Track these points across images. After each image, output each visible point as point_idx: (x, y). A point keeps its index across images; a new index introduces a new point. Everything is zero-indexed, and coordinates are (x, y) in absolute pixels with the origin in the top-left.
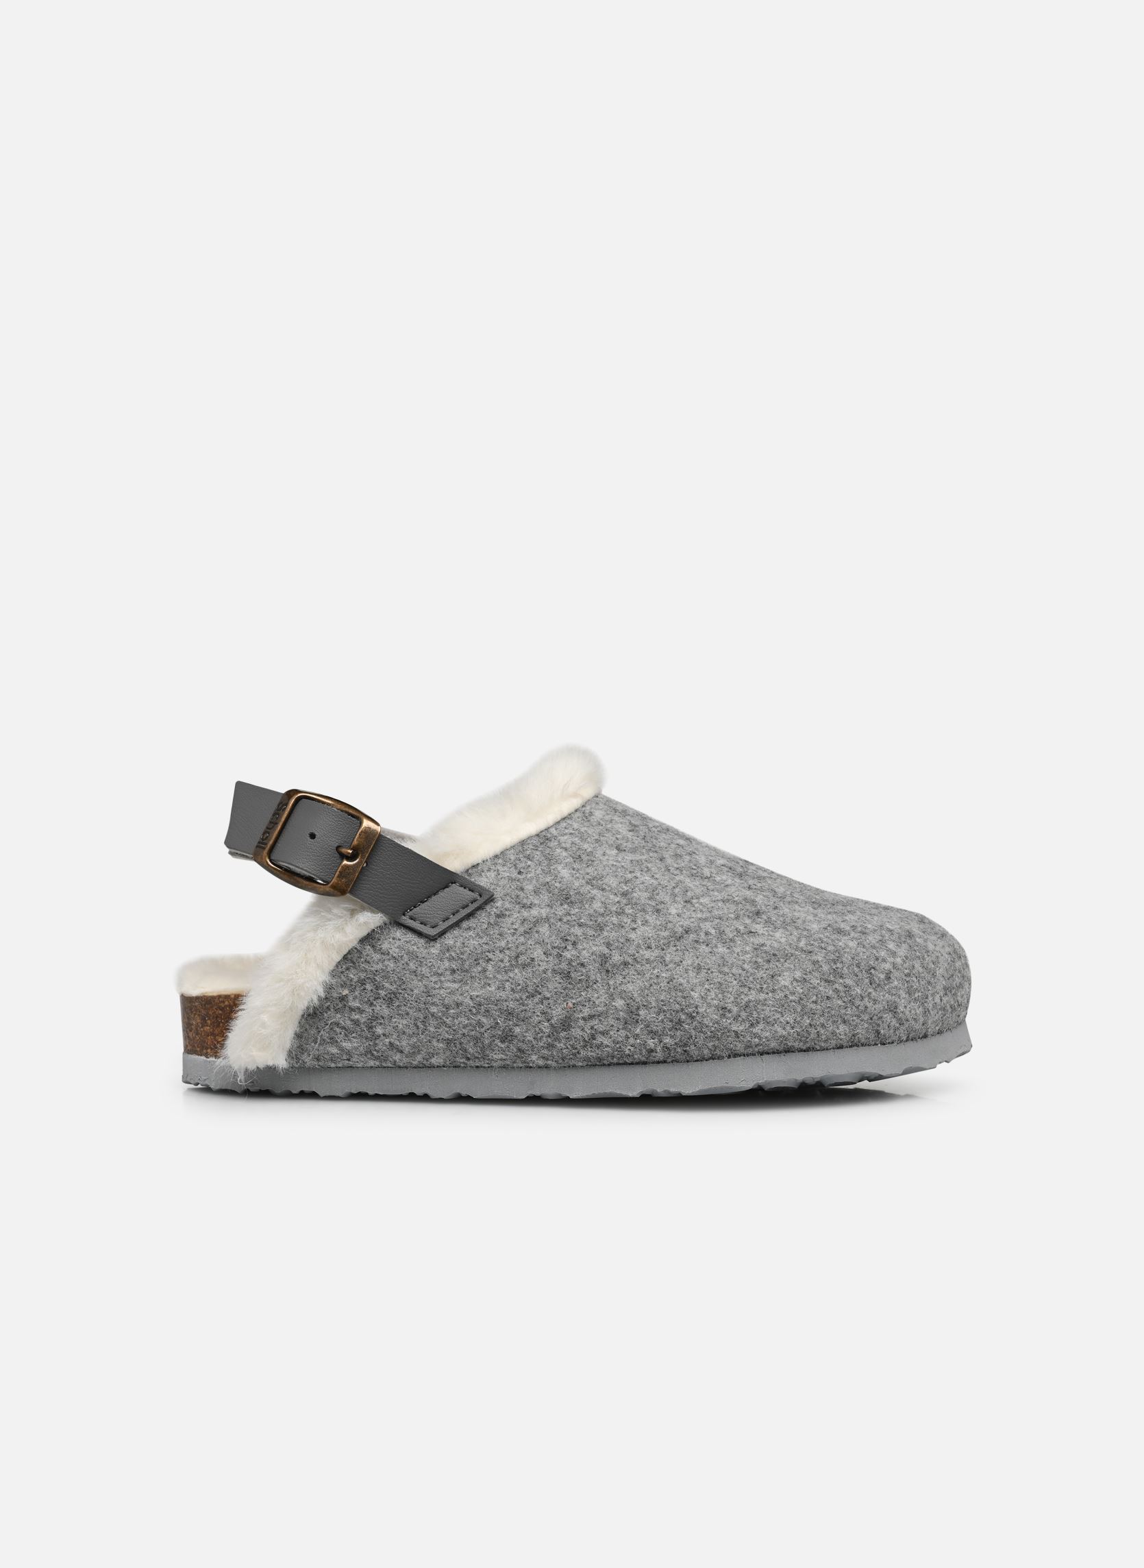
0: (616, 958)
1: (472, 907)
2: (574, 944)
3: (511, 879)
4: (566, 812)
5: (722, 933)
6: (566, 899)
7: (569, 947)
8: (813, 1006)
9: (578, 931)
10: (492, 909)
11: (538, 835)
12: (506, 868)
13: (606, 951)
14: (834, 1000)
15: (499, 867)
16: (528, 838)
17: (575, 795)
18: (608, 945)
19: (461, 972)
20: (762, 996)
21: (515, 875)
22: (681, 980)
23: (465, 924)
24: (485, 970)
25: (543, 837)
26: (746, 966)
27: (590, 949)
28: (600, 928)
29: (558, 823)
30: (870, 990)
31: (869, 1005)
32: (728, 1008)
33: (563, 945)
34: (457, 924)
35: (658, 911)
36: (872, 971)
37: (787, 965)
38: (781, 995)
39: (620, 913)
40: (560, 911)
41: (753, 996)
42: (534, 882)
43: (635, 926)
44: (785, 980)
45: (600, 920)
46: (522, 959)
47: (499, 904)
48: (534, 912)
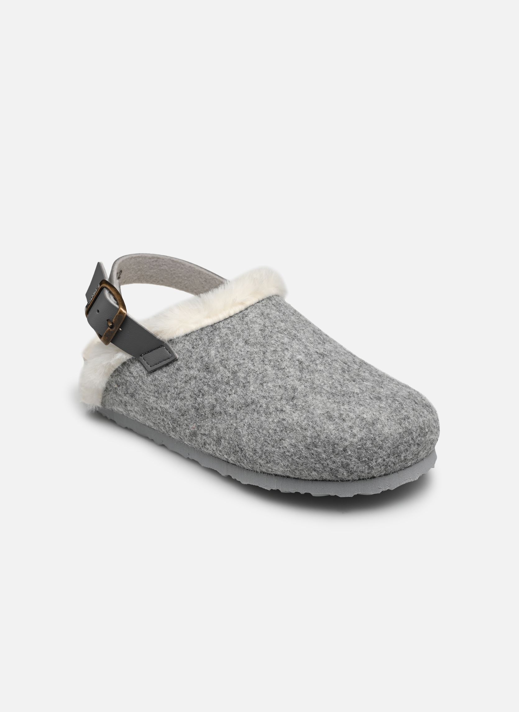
0: (218, 409)
1: (168, 361)
2: (203, 395)
3: (188, 351)
4: (232, 313)
5: (268, 408)
6: (207, 368)
7: (201, 396)
8: (298, 460)
9: (206, 388)
10: (176, 365)
11: (212, 326)
12: (188, 343)
13: (215, 403)
14: (309, 459)
15: (186, 342)
16: (206, 327)
17: (242, 303)
18: (216, 400)
19: (158, 393)
20: (273, 449)
21: (190, 348)
22: (240, 430)
23: (164, 369)
24: (166, 396)
25: (214, 327)
26: (270, 431)
27: (209, 400)
28: (216, 389)
29: (226, 319)
30: (333, 456)
31: (330, 463)
32: (257, 451)
33: (198, 394)
34: (160, 368)
35: (244, 387)
36: (336, 446)
37: (291, 435)
38: (282, 451)
39: (227, 383)
40: (202, 374)
41: (269, 448)
42: (197, 355)
43: (230, 393)
44: (286, 443)
45: (217, 385)
46: (181, 395)
47: (179, 363)
48: (192, 372)
